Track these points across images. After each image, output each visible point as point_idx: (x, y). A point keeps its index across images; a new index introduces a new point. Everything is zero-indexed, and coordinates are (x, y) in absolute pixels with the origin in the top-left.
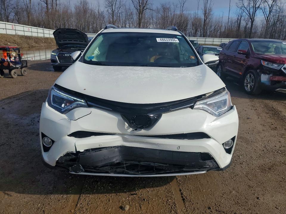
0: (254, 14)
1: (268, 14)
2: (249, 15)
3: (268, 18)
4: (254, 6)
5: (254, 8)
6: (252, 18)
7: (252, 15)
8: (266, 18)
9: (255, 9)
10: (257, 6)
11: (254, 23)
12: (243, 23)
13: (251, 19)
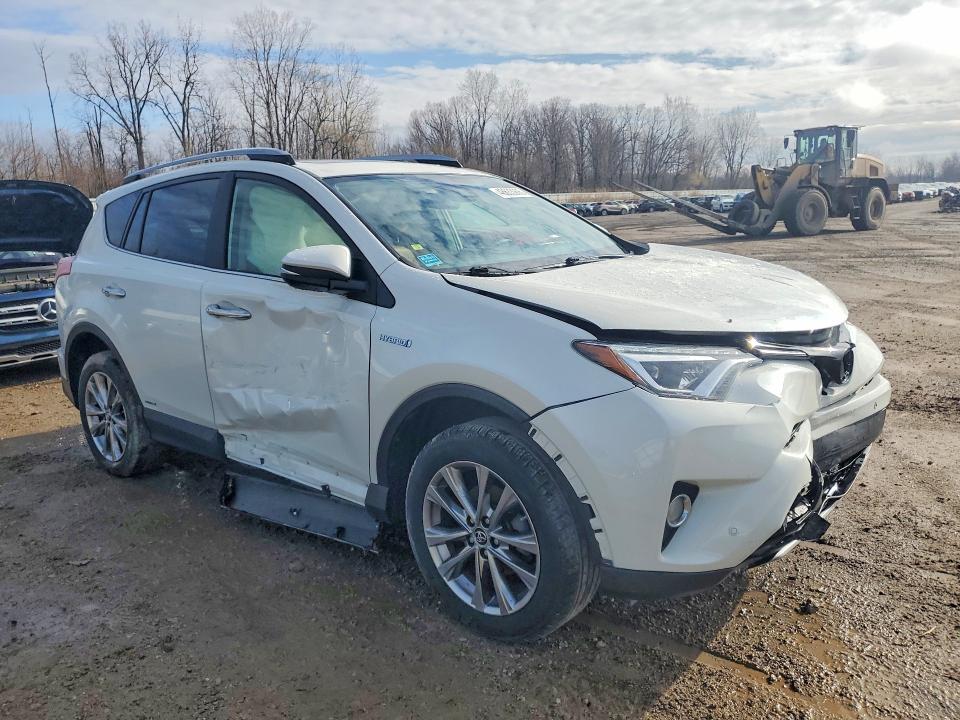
0: (137, 122)
1: (181, 121)
2: (121, 121)
3: (183, 132)
4: (132, 93)
5: (133, 100)
6: (135, 132)
7: (134, 123)
8: (180, 134)
9: (137, 104)
10: (140, 94)
11: (143, 148)
12: (111, 150)
13: (131, 134)
